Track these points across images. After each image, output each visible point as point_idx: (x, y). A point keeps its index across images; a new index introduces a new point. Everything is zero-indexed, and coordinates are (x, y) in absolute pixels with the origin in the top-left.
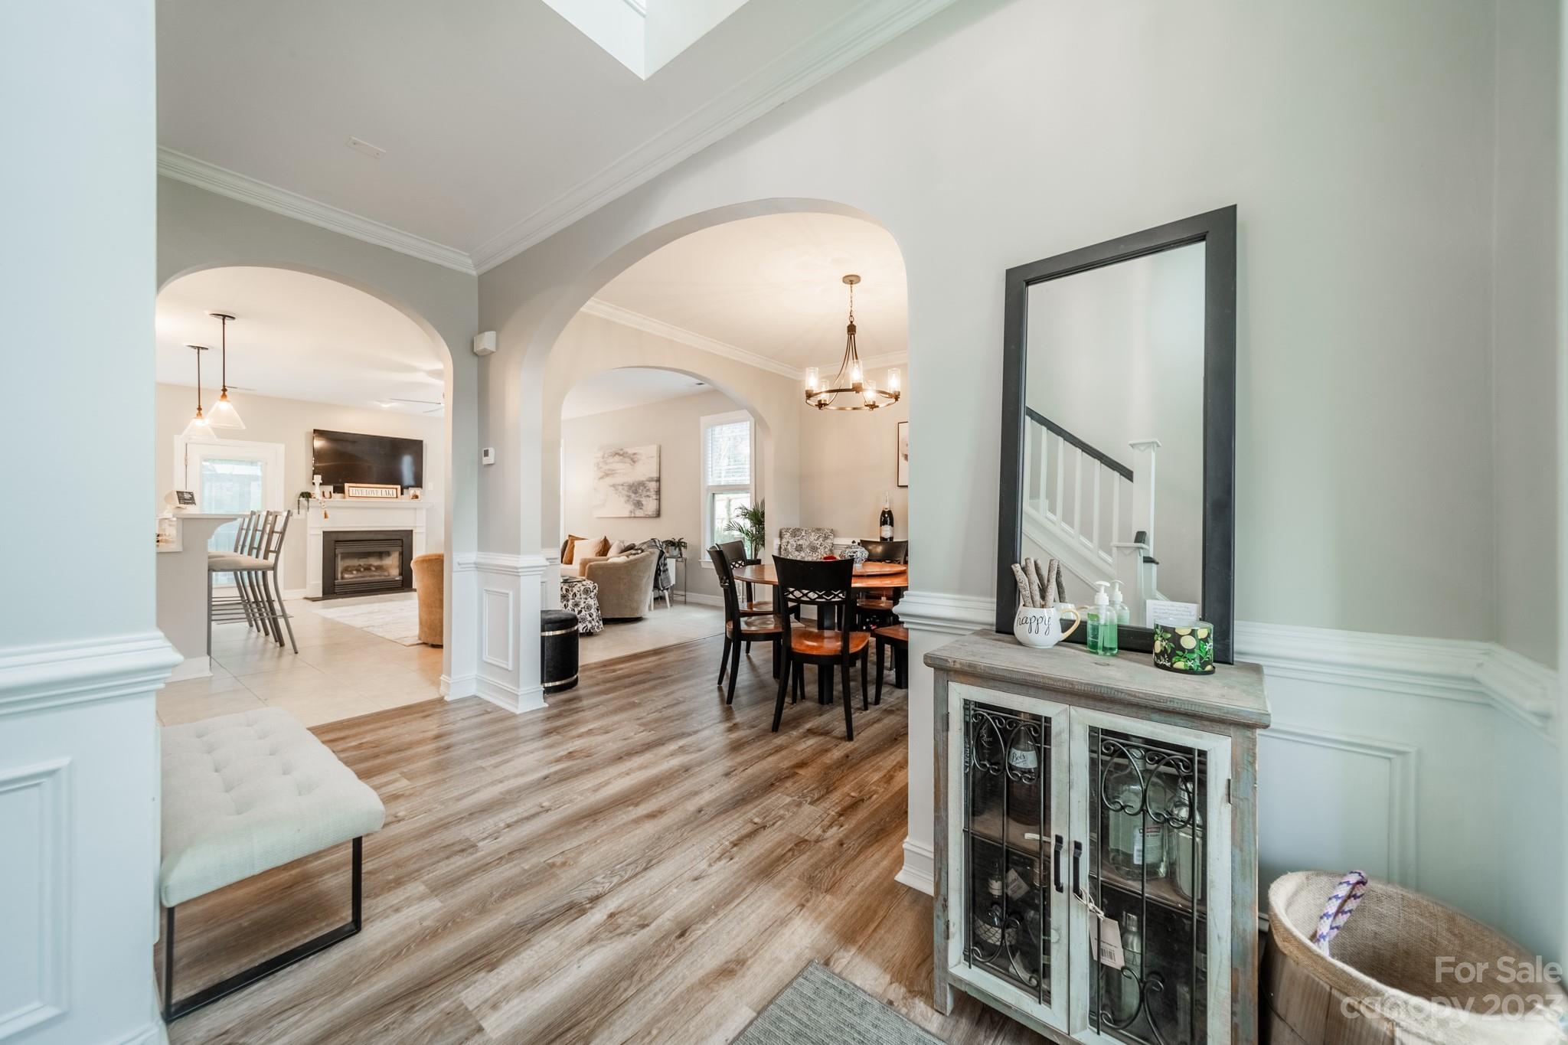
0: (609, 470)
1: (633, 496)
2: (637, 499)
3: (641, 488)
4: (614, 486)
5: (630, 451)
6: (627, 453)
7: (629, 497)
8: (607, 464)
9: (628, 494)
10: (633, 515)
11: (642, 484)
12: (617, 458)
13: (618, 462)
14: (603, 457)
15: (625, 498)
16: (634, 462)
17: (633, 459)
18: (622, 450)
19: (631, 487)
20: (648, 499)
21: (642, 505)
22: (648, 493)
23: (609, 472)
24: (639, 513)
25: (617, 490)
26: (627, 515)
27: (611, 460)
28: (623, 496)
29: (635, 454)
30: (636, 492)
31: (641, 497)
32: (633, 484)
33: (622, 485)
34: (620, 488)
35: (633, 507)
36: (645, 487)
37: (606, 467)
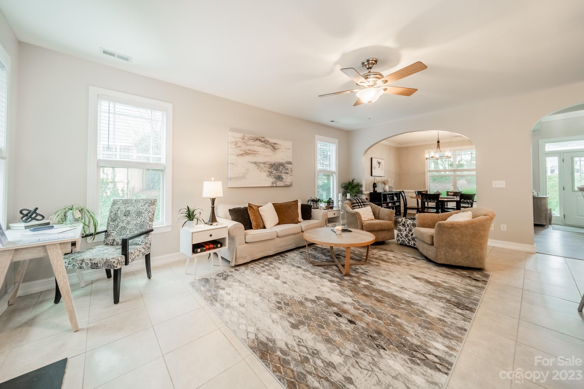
0: (249, 150)
1: (274, 172)
2: (279, 174)
3: (281, 167)
4: (255, 163)
5: (272, 141)
6: (268, 141)
7: (271, 172)
8: (247, 145)
9: (270, 170)
10: (274, 185)
11: (281, 164)
12: (258, 143)
13: (259, 146)
14: (243, 139)
15: (268, 173)
16: (275, 149)
17: (274, 147)
18: (263, 138)
19: (272, 166)
20: (287, 175)
21: (282, 178)
22: (287, 171)
23: (249, 152)
24: (279, 184)
25: (259, 166)
26: (270, 185)
27: (252, 142)
28: (264, 172)
29: (275, 144)
30: (277, 170)
31: (282, 174)
32: (275, 164)
33: (264, 163)
34: (262, 165)
35: (274, 180)
36: (285, 167)
37: (245, 147)
